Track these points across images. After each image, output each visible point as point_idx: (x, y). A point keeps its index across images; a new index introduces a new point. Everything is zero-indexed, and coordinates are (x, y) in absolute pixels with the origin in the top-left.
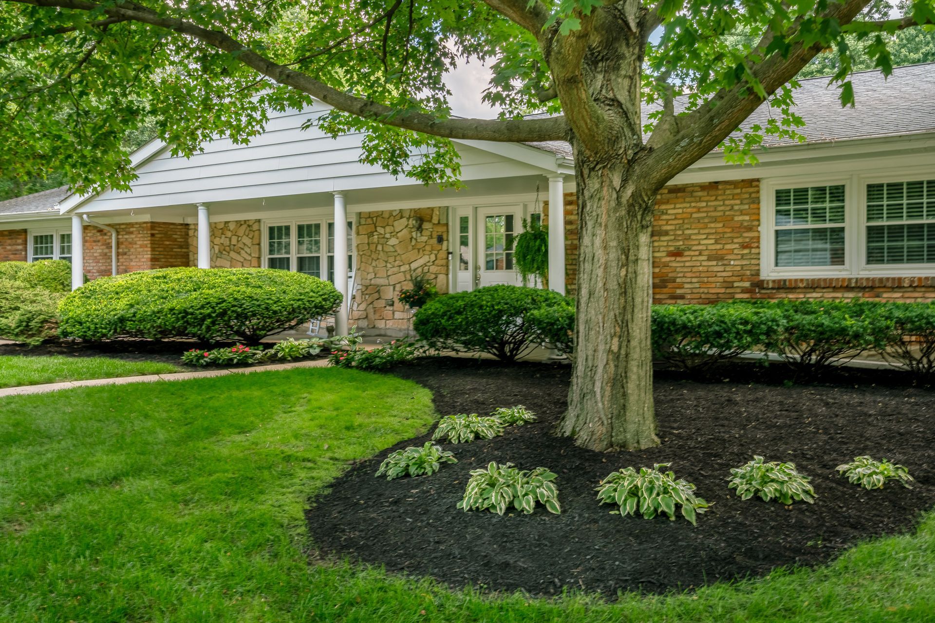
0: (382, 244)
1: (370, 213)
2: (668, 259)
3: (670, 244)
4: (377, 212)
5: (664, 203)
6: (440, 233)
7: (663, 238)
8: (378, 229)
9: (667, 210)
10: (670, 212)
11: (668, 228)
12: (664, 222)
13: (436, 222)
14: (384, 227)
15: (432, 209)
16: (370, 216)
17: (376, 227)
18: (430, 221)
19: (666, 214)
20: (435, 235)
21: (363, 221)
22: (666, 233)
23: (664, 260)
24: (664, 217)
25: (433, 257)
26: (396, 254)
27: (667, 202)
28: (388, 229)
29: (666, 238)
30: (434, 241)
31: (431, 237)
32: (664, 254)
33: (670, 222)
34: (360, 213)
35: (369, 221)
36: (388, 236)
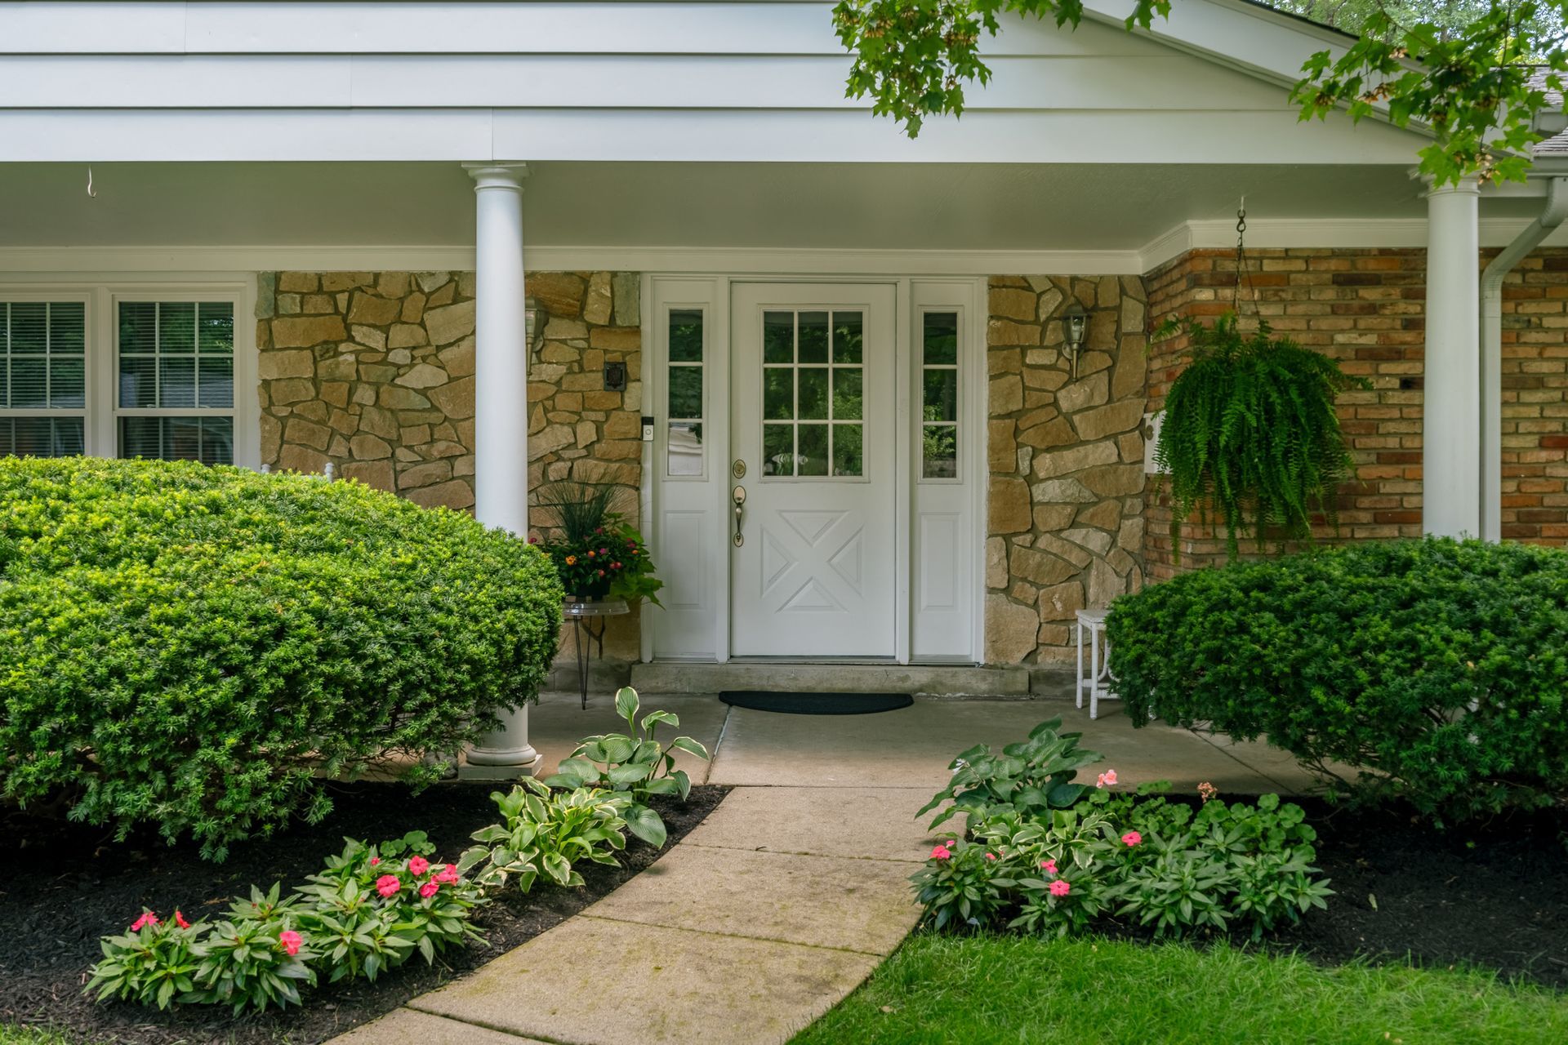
0: (377, 387)
1: (320, 277)
2: (1544, 455)
3: (1548, 413)
4: (353, 276)
5: (1532, 298)
6: (617, 357)
7: (1526, 397)
8: (358, 333)
9: (1540, 316)
10: (1548, 322)
11: (1545, 367)
12: (1534, 352)
13: (603, 320)
14: (385, 329)
15: (585, 279)
16: (321, 285)
17: (348, 328)
18: (576, 314)
19: (1540, 327)
20: (596, 361)
21: (289, 304)
22: (1539, 382)
23: (1531, 457)
24: (1533, 337)
25: (587, 432)
26: (434, 417)
27: (1542, 295)
28: (399, 334)
29: (1539, 396)
30: (597, 380)
31: (578, 367)
32: (1532, 441)
33: (1548, 353)
34: (277, 276)
35: (319, 303)
36: (400, 356)
